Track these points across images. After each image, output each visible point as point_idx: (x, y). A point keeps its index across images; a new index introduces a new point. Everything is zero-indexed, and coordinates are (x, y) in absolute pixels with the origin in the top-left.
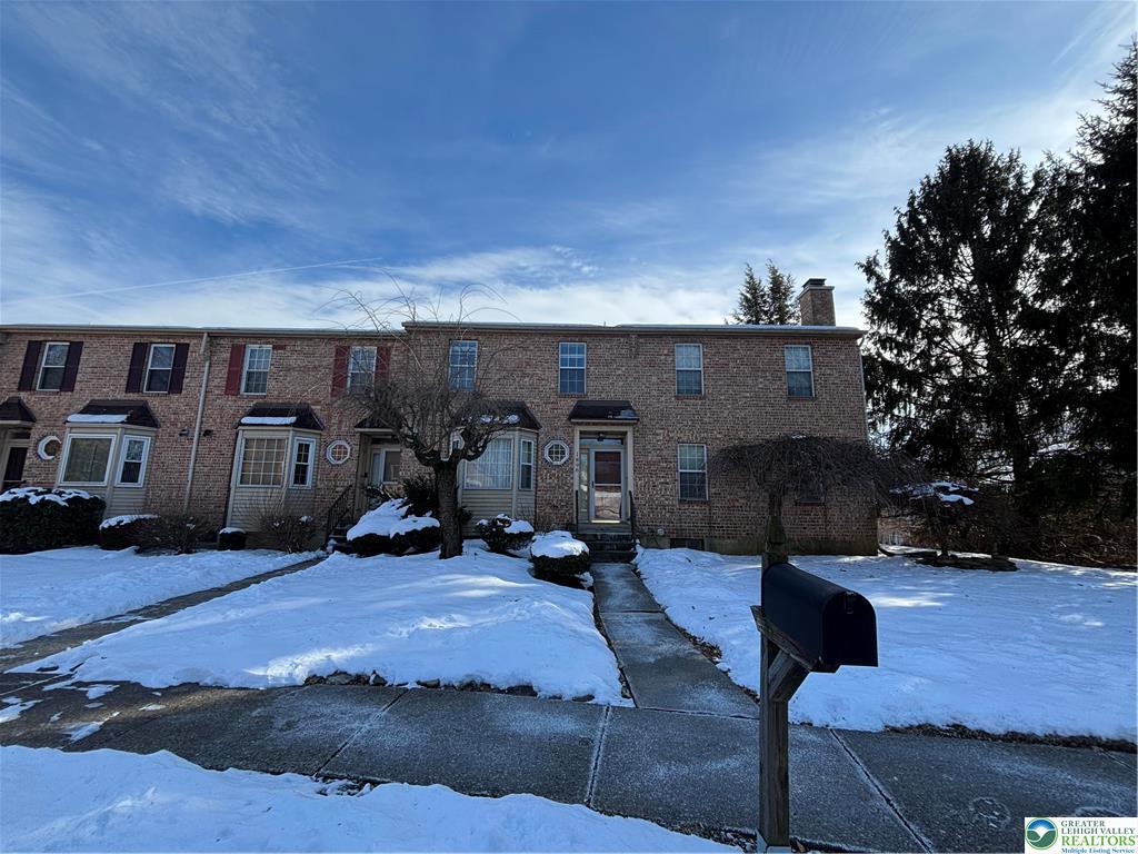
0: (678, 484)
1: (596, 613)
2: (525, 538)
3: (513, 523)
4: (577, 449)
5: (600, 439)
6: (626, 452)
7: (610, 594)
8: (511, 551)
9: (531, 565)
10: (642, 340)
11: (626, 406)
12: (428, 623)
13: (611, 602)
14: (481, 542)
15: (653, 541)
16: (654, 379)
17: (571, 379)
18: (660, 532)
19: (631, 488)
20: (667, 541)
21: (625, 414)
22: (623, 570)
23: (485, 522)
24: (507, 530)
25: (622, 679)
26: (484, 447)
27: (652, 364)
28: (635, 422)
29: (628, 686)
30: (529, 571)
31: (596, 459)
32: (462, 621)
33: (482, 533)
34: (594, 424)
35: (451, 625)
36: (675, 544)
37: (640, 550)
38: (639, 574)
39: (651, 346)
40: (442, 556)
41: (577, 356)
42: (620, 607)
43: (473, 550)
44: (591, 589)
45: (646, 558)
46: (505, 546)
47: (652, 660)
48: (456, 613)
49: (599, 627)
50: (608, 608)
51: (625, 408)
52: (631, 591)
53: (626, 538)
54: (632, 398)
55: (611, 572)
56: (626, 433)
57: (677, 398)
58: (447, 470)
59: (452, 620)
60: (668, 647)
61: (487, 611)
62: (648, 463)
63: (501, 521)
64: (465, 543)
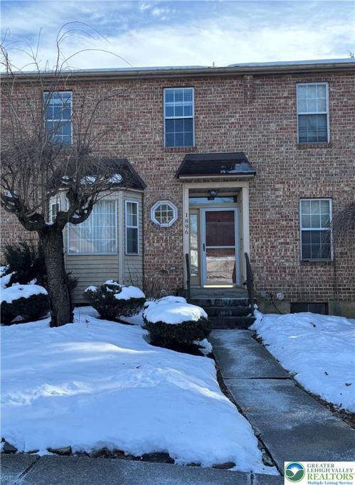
0: (300, 244)
1: (220, 379)
2: (137, 304)
3: (124, 289)
4: (186, 209)
5: (211, 198)
6: (241, 211)
7: (232, 361)
8: (122, 318)
9: (146, 332)
10: (258, 82)
11: (241, 158)
12: (49, 390)
13: (234, 369)
14: (91, 309)
15: (272, 306)
16: (273, 126)
17: (179, 130)
18: (280, 296)
19: (247, 249)
20: (287, 306)
21: (239, 168)
22: (242, 336)
23: (93, 289)
24: (118, 296)
25: (262, 446)
26: (90, 209)
27: (270, 109)
28: (251, 176)
29: (268, 453)
30: (145, 337)
31: (207, 220)
32: (83, 388)
33: (91, 300)
34: (205, 181)
35: (74, 392)
36: (297, 308)
37: (258, 315)
38: (260, 341)
39: (268, 88)
40: (53, 324)
41: (184, 103)
42: (245, 374)
43: (83, 318)
44: (210, 356)
45: (266, 325)
46: (116, 313)
47: (290, 427)
48: (78, 380)
49: (226, 393)
50: (232, 375)
51: (240, 161)
52: (255, 358)
53: (243, 303)
54: (248, 149)
55: (230, 338)
56: (240, 190)
57: (299, 147)
58: (53, 234)
59: (74, 388)
60: (303, 413)
61: (109, 378)
62: (267, 223)
63: (111, 287)
64: (76, 311)
